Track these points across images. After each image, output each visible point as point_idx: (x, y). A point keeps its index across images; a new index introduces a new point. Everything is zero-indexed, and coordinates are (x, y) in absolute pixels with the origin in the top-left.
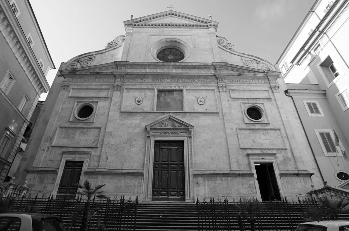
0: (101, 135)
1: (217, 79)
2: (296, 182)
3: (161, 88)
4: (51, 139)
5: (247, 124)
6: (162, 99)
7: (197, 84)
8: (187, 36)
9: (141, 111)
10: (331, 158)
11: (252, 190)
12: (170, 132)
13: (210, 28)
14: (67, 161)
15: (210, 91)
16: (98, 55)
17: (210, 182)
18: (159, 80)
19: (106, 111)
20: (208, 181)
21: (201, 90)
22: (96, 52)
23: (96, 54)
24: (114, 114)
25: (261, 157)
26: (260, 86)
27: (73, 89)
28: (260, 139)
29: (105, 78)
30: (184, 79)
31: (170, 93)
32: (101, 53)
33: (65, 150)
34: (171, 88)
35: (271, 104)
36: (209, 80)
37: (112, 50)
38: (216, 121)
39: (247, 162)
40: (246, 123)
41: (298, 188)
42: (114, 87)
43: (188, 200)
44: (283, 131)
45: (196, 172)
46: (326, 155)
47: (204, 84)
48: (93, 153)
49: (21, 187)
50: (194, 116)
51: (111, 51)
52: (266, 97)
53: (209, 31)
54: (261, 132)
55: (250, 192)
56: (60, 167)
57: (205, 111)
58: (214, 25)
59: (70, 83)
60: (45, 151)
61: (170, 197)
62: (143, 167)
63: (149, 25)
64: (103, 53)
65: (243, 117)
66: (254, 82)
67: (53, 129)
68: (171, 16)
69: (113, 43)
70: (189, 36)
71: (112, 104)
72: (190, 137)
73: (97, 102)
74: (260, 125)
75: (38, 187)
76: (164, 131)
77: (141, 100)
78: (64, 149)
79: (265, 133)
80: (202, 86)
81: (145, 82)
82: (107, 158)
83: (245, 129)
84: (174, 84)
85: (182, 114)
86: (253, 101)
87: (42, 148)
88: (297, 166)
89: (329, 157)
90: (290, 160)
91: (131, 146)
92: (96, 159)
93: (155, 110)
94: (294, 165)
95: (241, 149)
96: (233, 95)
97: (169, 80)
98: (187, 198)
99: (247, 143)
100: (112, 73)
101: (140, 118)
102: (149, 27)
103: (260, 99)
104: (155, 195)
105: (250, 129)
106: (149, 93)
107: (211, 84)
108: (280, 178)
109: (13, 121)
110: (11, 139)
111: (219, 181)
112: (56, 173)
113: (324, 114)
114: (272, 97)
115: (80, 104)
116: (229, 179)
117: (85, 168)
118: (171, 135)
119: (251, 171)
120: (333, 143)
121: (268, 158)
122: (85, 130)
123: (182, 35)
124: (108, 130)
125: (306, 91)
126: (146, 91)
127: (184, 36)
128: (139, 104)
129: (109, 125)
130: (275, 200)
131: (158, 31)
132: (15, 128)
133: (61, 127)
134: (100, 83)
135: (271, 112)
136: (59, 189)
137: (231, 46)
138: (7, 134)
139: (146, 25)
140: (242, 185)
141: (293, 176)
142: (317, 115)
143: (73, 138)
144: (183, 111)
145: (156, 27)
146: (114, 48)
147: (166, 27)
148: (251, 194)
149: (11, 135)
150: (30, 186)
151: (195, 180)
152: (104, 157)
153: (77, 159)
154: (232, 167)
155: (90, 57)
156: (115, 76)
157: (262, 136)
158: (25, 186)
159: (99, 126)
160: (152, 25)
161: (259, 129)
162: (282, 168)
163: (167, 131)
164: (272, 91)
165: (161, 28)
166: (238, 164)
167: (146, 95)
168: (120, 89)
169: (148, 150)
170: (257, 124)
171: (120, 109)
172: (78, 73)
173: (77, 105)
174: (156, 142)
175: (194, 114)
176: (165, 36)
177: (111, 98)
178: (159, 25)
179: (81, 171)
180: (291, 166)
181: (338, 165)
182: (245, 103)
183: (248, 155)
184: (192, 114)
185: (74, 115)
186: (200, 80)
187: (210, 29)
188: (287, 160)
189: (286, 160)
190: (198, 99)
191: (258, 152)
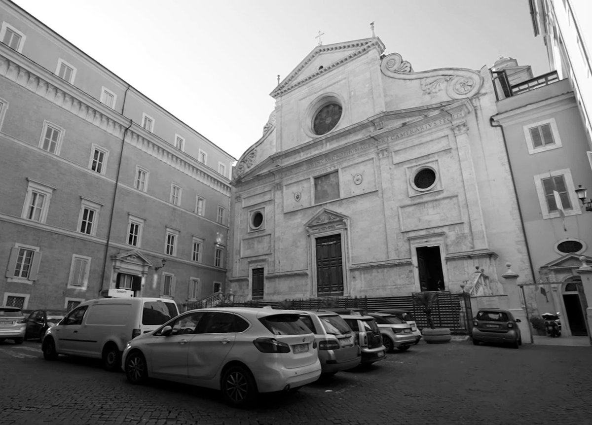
0: (272, 241)
1: (377, 140)
2: (468, 266)
3: (317, 174)
4: (239, 252)
5: (413, 198)
6: (319, 188)
7: (354, 156)
8: (340, 81)
9: (300, 208)
10: (553, 220)
11: (410, 280)
12: (327, 227)
13: (370, 50)
14: (253, 270)
15: (368, 163)
16: (258, 147)
17: (366, 275)
18: (314, 164)
19: (273, 216)
20: (364, 274)
21: (357, 164)
22: (256, 144)
23: (256, 147)
24: (279, 217)
25: (425, 240)
26: (436, 131)
27: (244, 199)
28: (428, 214)
29: (266, 178)
30: (339, 154)
31: (326, 177)
32: (261, 144)
33: (251, 260)
34: (327, 172)
35: (451, 158)
36: (367, 146)
37: (269, 135)
38: (375, 201)
39: (408, 247)
40: (410, 197)
41: (468, 274)
42: (275, 187)
43: (346, 295)
44: (461, 198)
45: (352, 266)
46: (545, 218)
47: (363, 154)
48: (270, 259)
49: (228, 294)
50: (352, 201)
51: (268, 137)
52: (444, 147)
53: (368, 57)
54: (430, 205)
55: (407, 282)
56: (250, 275)
57: (362, 192)
58: (373, 45)
59: (241, 193)
60: (238, 263)
61: (332, 292)
62: (308, 267)
63: (296, 85)
64: (262, 142)
65: (407, 188)
66: (428, 127)
67: (239, 242)
68: (320, 54)
69: (268, 125)
70: (342, 80)
71: (276, 206)
72: (346, 229)
73: (264, 208)
74: (430, 195)
75: (240, 293)
76: (322, 227)
77: (299, 195)
78: (249, 260)
79: (435, 205)
80: (360, 156)
81: (300, 172)
82: (280, 262)
83: (409, 206)
84: (329, 165)
85: (338, 202)
86: (424, 160)
87: (236, 261)
88: (473, 245)
89: (550, 219)
90: (465, 237)
91: (297, 247)
92: (272, 264)
93: (313, 204)
94: (471, 243)
95: (402, 233)
96: (397, 159)
97: (324, 161)
98: (345, 292)
99: (410, 223)
100: (269, 171)
101: (301, 216)
102: (296, 87)
103: (433, 155)
104: (320, 292)
105: (415, 205)
106: (305, 185)
107: (370, 151)
108: (447, 263)
109: (218, 233)
110: (222, 250)
111: (374, 273)
112: (248, 280)
113: (562, 141)
114: (453, 146)
115: (252, 213)
116: (386, 270)
117: (266, 273)
118: (328, 230)
119: (411, 258)
120: (566, 193)
121: (433, 239)
122: (260, 238)
123: (334, 84)
124: (277, 235)
125: (529, 107)
126: (304, 182)
127: (337, 82)
128: (298, 200)
129: (277, 230)
130: (439, 289)
131: (307, 89)
132: (222, 239)
133: (244, 240)
134: (263, 186)
135: (448, 170)
136: (253, 292)
137: (405, 66)
138: (217, 247)
139: (292, 87)
140: (400, 276)
141: (463, 259)
142: (545, 148)
143: (253, 247)
144: (339, 198)
145: (303, 83)
146: (270, 131)
147: (315, 78)
148: (408, 285)
149: (220, 247)
150: (235, 292)
151: (352, 274)
152: (277, 262)
153: (259, 267)
154: (389, 255)
155: (251, 152)
156: (273, 174)
157: (431, 211)
158: (231, 293)
159: (270, 232)
160: (299, 83)
161: (427, 202)
162: (452, 249)
163: (324, 226)
164: (454, 134)
165: (310, 82)
166: (397, 252)
167: (304, 187)
168: (280, 187)
169: (309, 250)
170: (426, 194)
171: (283, 210)
172: (243, 181)
173: (250, 215)
174: (317, 239)
175: (351, 200)
176: (315, 93)
177: (274, 200)
178: (306, 80)
179: (263, 276)
180: (465, 245)
181: (565, 230)
182: (412, 167)
183: (409, 239)
184: (348, 199)
185: (250, 226)
186: (357, 149)
187: (370, 53)
188: (462, 238)
189: (460, 238)
190: (354, 177)
191: (424, 233)
